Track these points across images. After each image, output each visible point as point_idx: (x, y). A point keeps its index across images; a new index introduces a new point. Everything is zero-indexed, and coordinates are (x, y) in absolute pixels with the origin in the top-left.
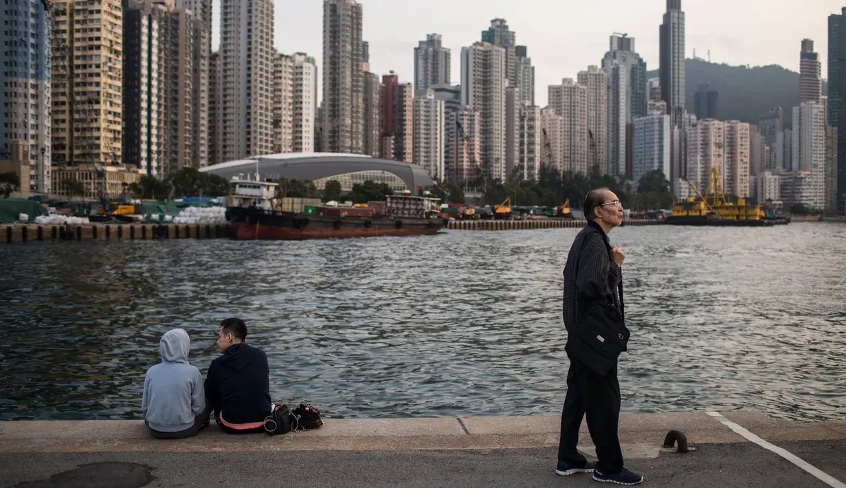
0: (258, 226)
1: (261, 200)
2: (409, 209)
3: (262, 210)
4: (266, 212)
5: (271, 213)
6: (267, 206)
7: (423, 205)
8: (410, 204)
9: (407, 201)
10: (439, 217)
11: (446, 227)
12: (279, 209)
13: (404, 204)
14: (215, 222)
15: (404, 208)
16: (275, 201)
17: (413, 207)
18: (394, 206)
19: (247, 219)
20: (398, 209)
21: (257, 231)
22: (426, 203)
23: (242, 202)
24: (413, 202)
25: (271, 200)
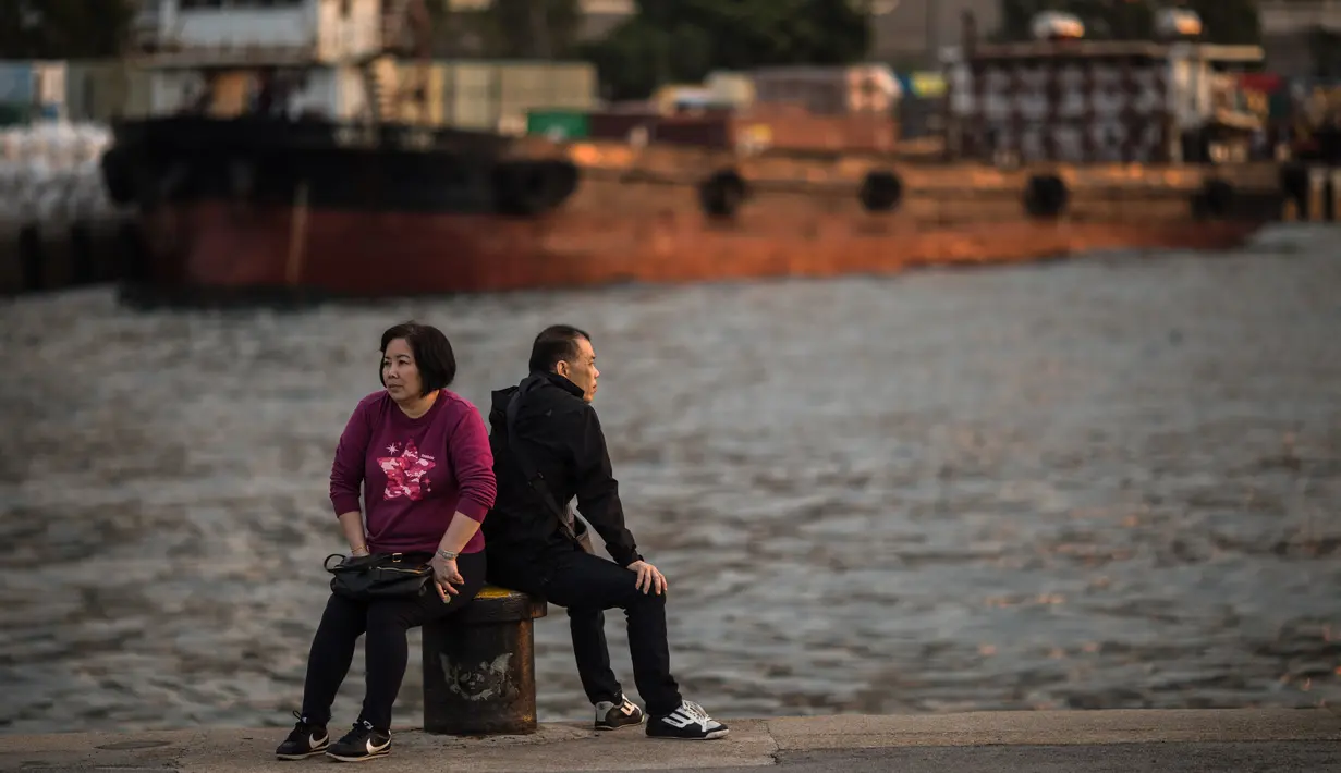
0: (301, 217)
1: (308, 67)
2: (1084, 121)
3: (319, 124)
4: (345, 137)
5: (369, 138)
6: (345, 99)
7: (1161, 87)
8: (1087, 89)
9: (1071, 76)
10: (1254, 156)
11: (1303, 214)
12: (410, 112)
13: (1054, 93)
14: (60, 209)
15: (1053, 119)
16: (389, 73)
17: (1106, 104)
18: (996, 106)
19: (243, 177)
20: (1018, 122)
21: (297, 244)
22: (1181, 74)
23: (198, 87)
24: (1104, 75)
25: (364, 66)
